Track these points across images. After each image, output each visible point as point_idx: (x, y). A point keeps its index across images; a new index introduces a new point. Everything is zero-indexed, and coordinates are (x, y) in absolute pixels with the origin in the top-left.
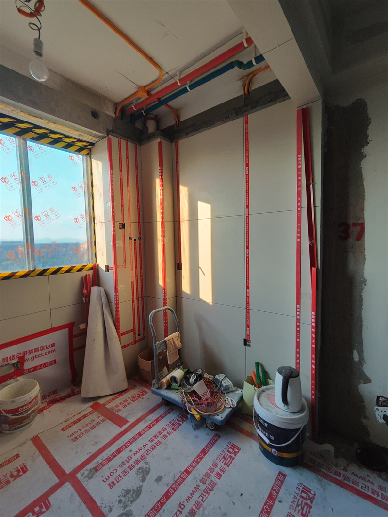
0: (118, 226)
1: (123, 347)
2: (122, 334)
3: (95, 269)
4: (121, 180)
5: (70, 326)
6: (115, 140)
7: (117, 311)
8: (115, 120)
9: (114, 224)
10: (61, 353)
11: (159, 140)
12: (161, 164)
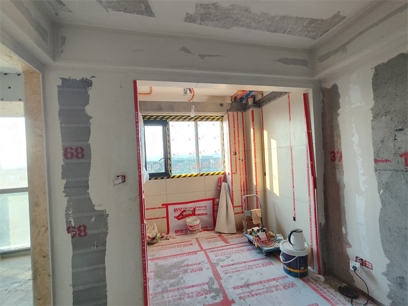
0: (232, 154)
1: (235, 214)
2: (235, 207)
3: (224, 174)
4: (234, 131)
5: (213, 199)
6: (231, 114)
7: (233, 195)
8: (231, 104)
9: (230, 153)
10: (209, 211)
11: (251, 109)
12: (253, 121)
